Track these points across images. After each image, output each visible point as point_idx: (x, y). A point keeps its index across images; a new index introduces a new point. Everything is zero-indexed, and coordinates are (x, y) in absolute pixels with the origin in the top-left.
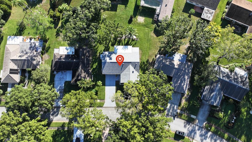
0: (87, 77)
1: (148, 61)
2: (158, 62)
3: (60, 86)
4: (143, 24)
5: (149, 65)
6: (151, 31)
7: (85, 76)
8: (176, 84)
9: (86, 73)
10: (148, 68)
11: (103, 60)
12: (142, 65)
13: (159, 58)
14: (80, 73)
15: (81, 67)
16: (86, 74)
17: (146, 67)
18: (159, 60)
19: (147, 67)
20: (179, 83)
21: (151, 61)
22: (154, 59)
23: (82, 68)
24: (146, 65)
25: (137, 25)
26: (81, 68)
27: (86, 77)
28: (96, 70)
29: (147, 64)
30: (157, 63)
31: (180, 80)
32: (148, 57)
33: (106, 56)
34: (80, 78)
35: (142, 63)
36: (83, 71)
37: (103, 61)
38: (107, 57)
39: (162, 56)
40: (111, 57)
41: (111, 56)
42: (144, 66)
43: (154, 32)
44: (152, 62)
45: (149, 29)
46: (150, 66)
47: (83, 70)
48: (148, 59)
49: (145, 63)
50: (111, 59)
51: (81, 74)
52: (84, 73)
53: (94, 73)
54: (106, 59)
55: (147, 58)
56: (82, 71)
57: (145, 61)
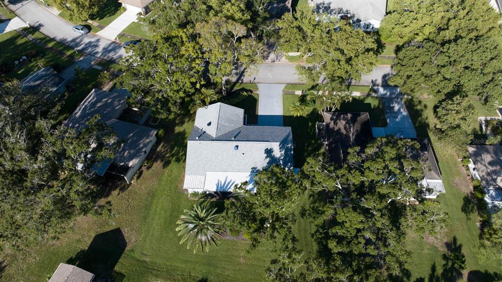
0: (330, 123)
1: (166, 164)
2: (138, 148)
3: (397, 120)
4: (157, 276)
5: (167, 154)
6: (132, 251)
7: (335, 123)
8: (109, 101)
9: (335, 130)
10: (167, 150)
11: (291, 148)
12: (182, 155)
13: (131, 158)
14: (349, 125)
15: (350, 137)
16: (334, 128)
17: (174, 152)
18: (132, 151)
19: (172, 149)
20: (101, 101)
21: (158, 165)
22: (148, 168)
23: (347, 137)
24: (173, 156)
25: (178, 273)
26: (351, 135)
27: (332, 122)
28: (310, 148)
29: (169, 157)
30: (141, 145)
31: (95, 107)
32: (163, 174)
33: (281, 162)
34: (347, 115)
35: (182, 160)
36: (343, 131)
37: (289, 145)
38: (279, 159)
39: (122, 164)
40: (268, 160)
41: (268, 163)
42: (178, 153)
43: (126, 246)
44: (156, 160)
45: (138, 258)
46: (163, 152)
47: (343, 134)
48: (164, 168)
49: (174, 159)
50: (269, 152)
51: (347, 125)
52: (340, 129)
53: (313, 142)
54: (283, 152)
55: (167, 170)
56: (346, 131)
57: (173, 165)
